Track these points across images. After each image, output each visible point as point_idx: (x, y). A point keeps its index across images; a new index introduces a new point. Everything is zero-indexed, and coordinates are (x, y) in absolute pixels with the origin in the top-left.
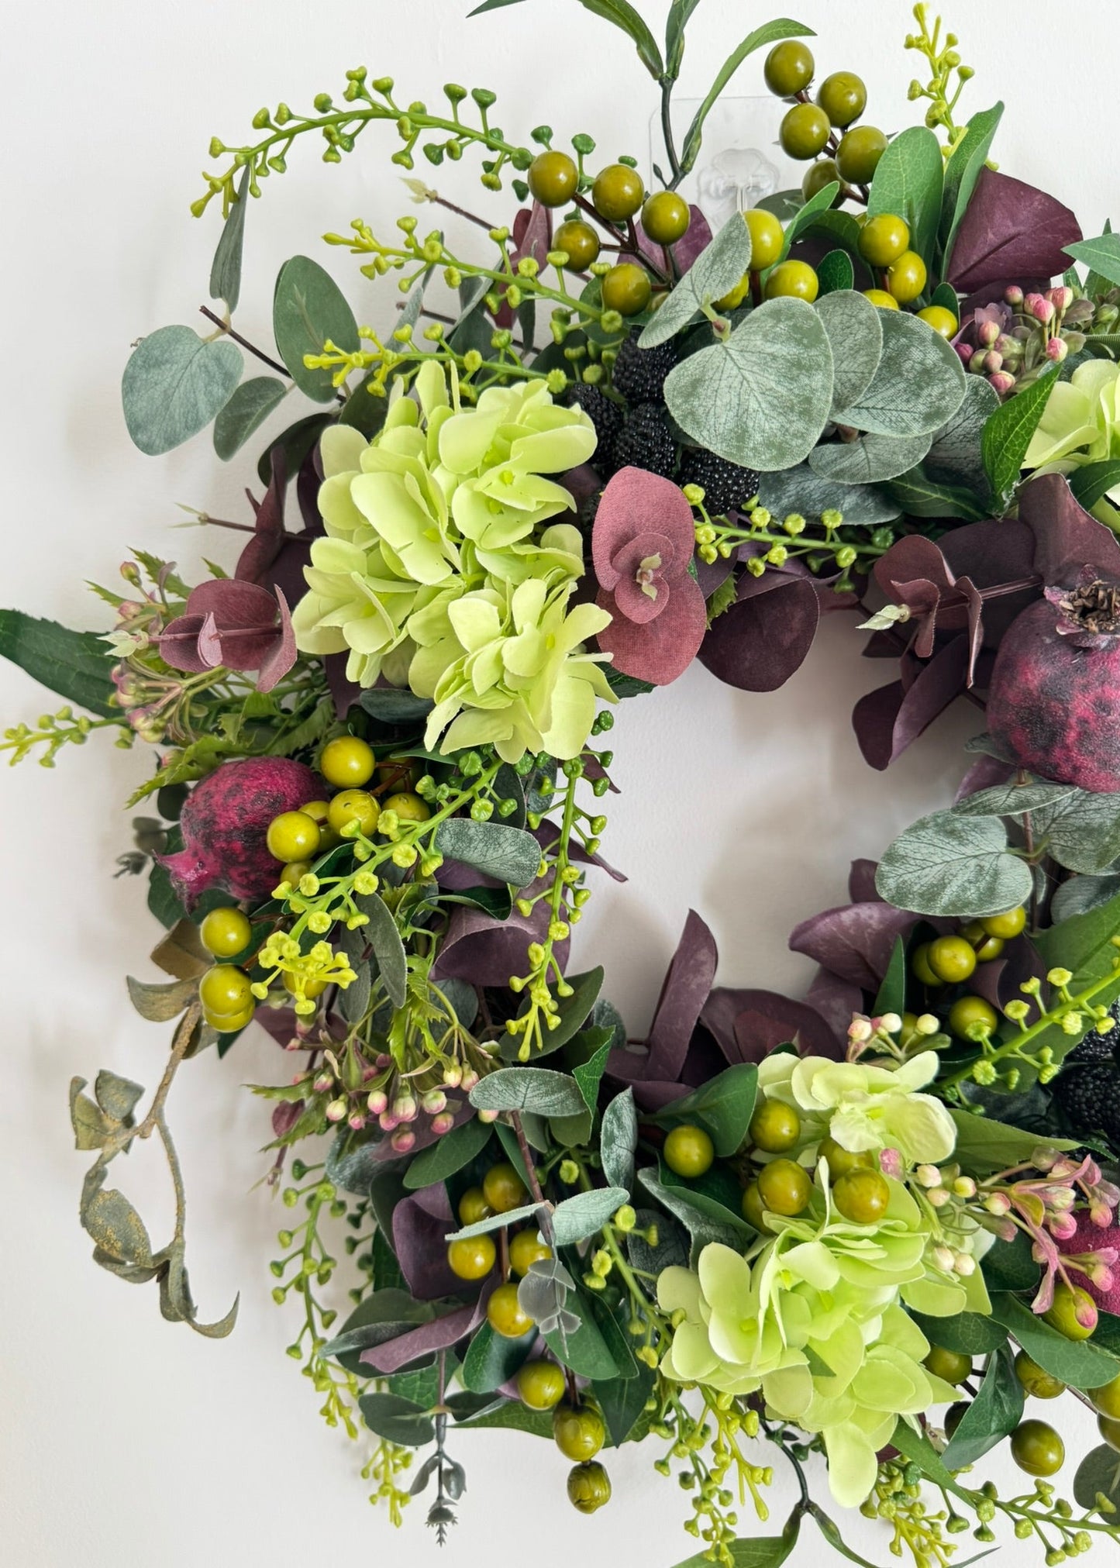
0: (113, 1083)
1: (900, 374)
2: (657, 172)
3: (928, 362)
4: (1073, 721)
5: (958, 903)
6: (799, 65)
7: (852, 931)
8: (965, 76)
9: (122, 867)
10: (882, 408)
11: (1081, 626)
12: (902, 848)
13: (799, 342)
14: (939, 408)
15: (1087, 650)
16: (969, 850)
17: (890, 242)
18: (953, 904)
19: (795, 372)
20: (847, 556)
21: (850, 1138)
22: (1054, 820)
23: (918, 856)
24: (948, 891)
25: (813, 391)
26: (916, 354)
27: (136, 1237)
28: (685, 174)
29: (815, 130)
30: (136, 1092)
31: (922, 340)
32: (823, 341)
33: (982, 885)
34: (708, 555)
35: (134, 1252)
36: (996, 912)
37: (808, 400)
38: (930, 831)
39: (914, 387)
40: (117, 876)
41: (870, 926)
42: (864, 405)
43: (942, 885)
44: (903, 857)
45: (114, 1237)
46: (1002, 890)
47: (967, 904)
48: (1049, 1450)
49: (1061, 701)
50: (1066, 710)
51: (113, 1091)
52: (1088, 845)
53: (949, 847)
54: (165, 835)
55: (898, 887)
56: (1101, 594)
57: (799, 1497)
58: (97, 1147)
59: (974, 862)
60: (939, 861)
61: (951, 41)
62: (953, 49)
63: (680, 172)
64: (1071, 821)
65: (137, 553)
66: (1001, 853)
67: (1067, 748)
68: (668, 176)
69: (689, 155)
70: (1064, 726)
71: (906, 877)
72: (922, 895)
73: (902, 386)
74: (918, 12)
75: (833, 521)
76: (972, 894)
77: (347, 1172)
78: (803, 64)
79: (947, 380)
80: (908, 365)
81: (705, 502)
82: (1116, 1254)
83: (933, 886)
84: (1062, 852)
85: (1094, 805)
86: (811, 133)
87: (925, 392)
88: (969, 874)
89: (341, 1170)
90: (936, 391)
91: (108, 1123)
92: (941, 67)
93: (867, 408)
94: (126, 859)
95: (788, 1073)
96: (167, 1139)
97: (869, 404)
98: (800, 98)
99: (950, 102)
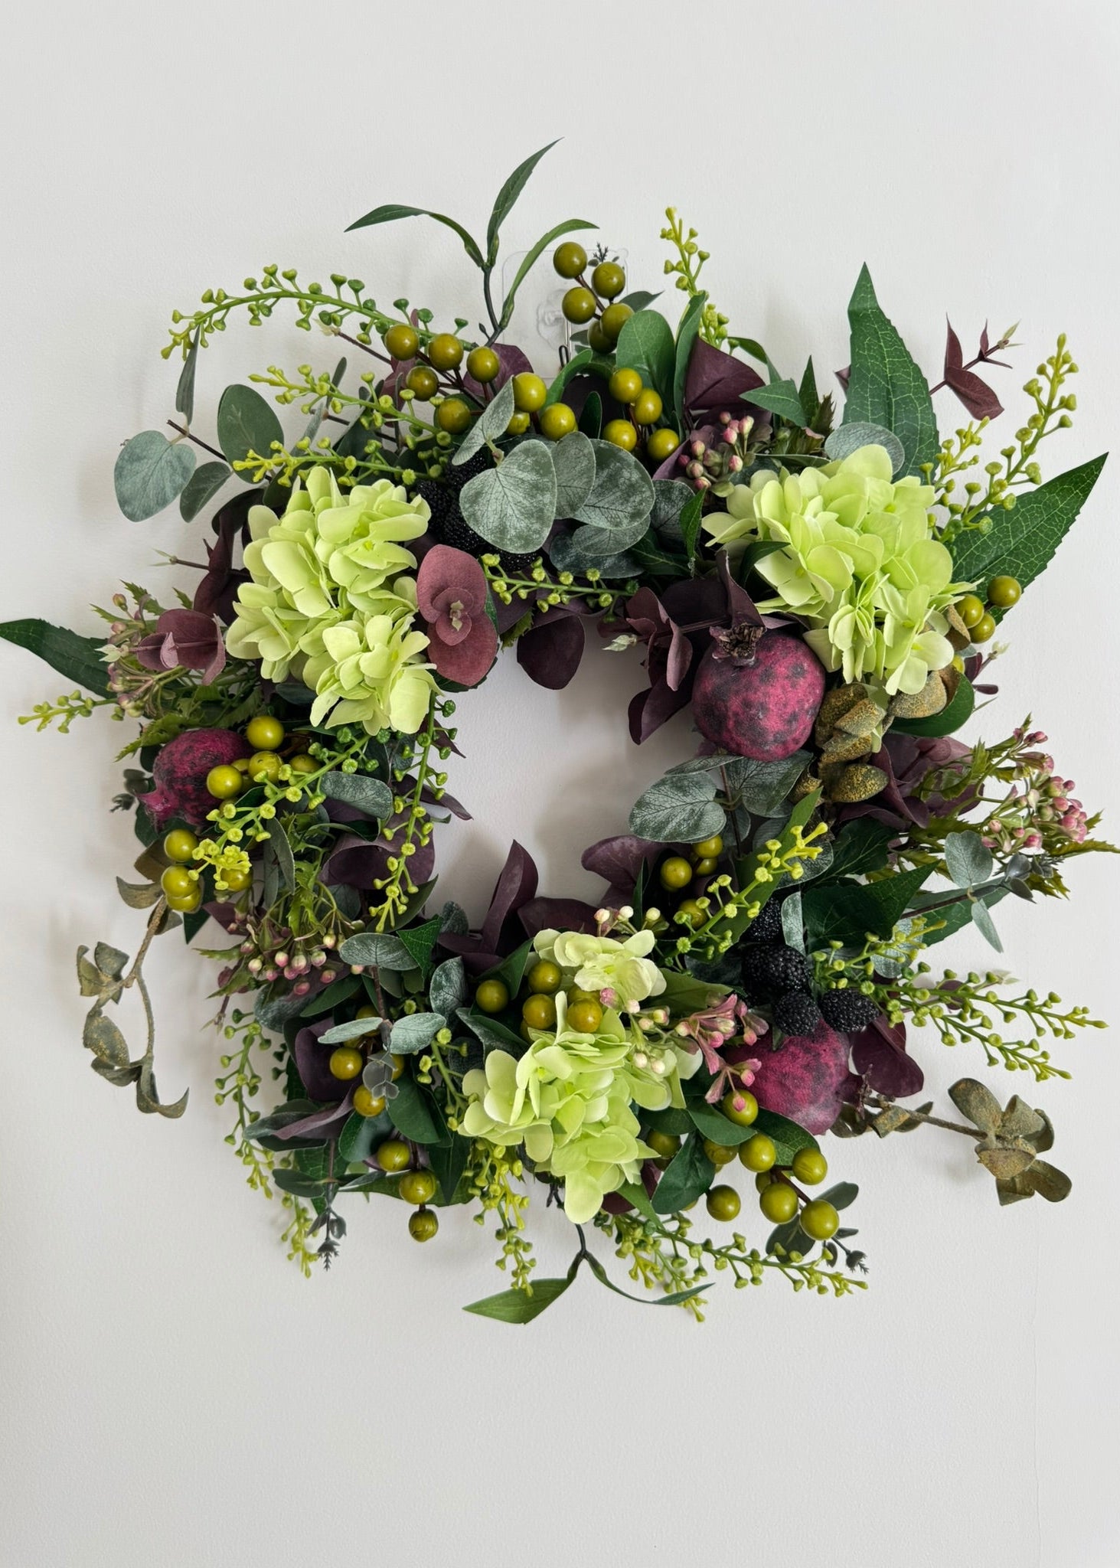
0: (107, 950)
1: (617, 486)
2: (482, 328)
3: (633, 479)
4: (730, 714)
5: (677, 833)
6: (575, 260)
7: (620, 855)
8: (703, 258)
9: (116, 804)
10: (607, 508)
11: (729, 653)
12: (650, 798)
13: (538, 472)
14: (640, 510)
15: (742, 668)
16: (689, 800)
17: (628, 388)
18: (671, 834)
19: (535, 492)
20: (606, 599)
21: (586, 982)
22: (745, 780)
23: (657, 803)
24: (670, 826)
25: (545, 505)
26: (626, 474)
27: (119, 1046)
28: (502, 329)
29: (585, 305)
30: (124, 958)
31: (629, 465)
32: (552, 472)
33: (691, 822)
34: (505, 599)
35: (117, 1057)
36: (699, 839)
37: (541, 510)
38: (667, 787)
39: (626, 495)
40: (113, 811)
41: (631, 852)
42: (597, 505)
43: (667, 822)
44: (648, 804)
45: (104, 1047)
46: (703, 825)
47: (680, 834)
48: (729, 1203)
49: (723, 701)
50: (726, 706)
51: (107, 956)
52: (762, 797)
53: (677, 797)
54: (147, 782)
55: (641, 824)
56: (746, 631)
57: (579, 1249)
58: (96, 994)
59: (690, 807)
60: (668, 806)
61: (692, 234)
62: (693, 240)
63: (499, 328)
64: (754, 780)
65: (126, 584)
66: (709, 801)
67: (728, 731)
68: (490, 331)
69: (506, 316)
70: (725, 717)
71: (647, 817)
72: (654, 829)
73: (619, 494)
74: (669, 214)
75: (594, 576)
76: (684, 828)
77: (269, 1016)
78: (578, 258)
79: (644, 492)
80: (622, 480)
81: (501, 563)
82: (760, 1064)
83: (662, 822)
84: (748, 801)
85: (769, 770)
86: (582, 307)
87: (632, 499)
88: (685, 815)
89: (266, 1014)
90: (638, 499)
91: (103, 978)
92: (686, 250)
94: (119, 799)
95: (552, 943)
96: (143, 988)
97: (601, 504)
98: (578, 280)
99: (693, 275)
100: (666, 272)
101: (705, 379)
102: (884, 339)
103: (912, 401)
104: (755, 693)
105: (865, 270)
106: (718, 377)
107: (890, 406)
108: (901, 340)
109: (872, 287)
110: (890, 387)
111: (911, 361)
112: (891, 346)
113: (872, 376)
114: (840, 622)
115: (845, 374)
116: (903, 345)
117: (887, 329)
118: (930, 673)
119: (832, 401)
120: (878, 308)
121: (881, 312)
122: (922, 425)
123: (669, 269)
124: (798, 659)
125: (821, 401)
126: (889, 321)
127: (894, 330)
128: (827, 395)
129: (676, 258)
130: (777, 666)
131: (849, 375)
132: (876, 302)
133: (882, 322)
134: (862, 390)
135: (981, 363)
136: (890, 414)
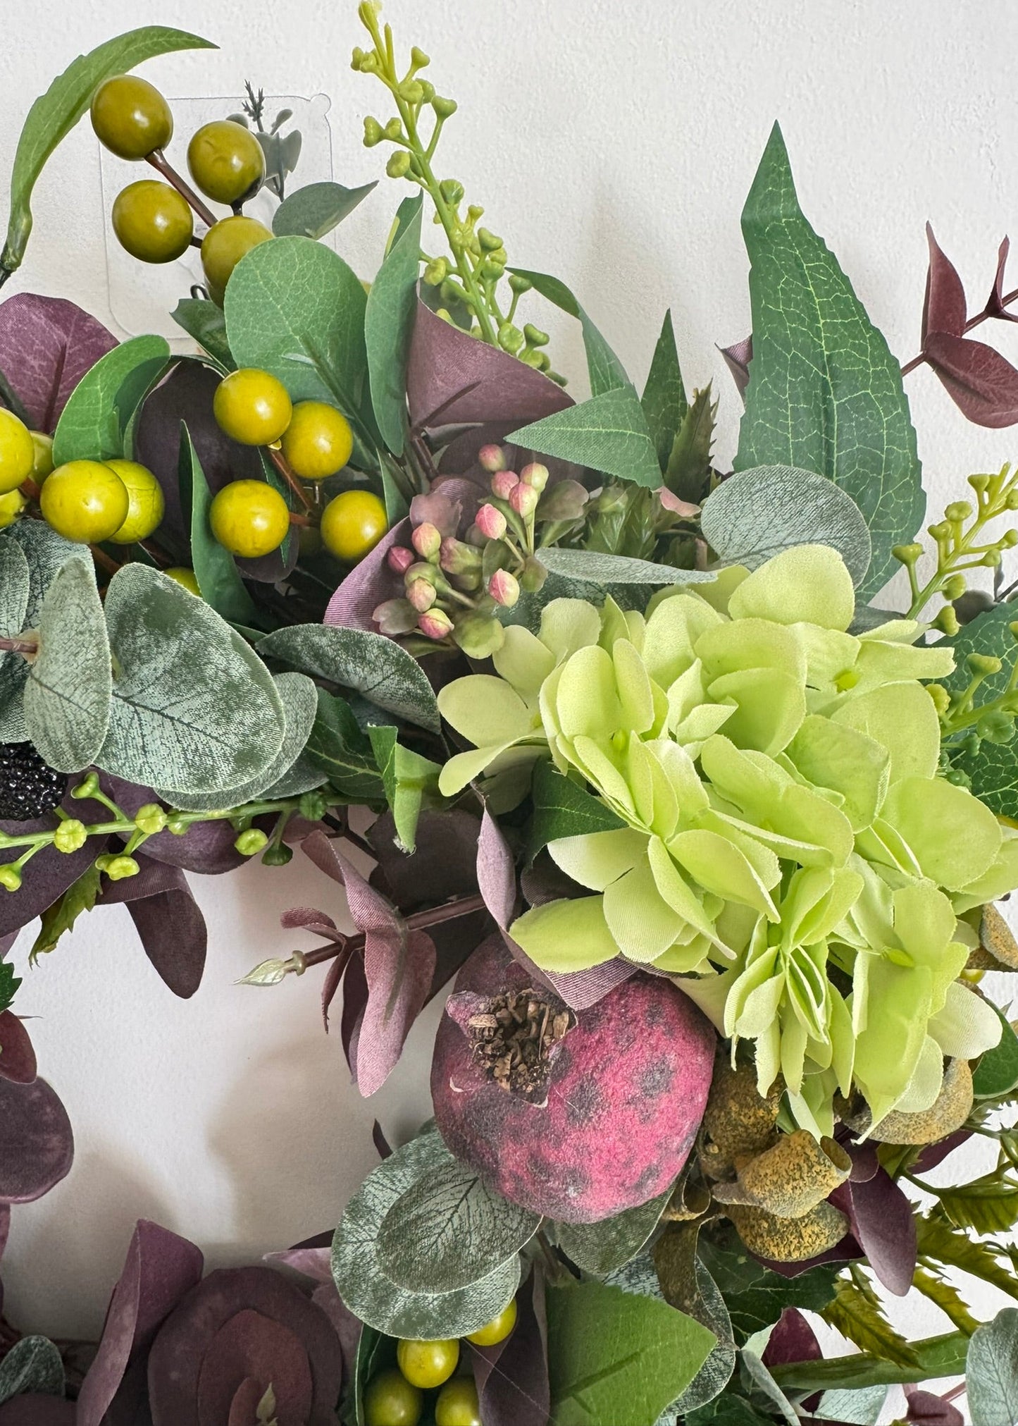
1: (202, 680)
3: (233, 672)
6: (138, 116)
8: (443, 113)
10: (188, 725)
14: (253, 747)
26: (217, 657)
29: (168, 219)
39: (222, 705)
49: (488, 1142)
50: (494, 1155)
56: (532, 1009)
61: (418, 61)
62: (420, 74)
73: (208, 698)
74: (365, 15)
78: (143, 114)
79: (261, 707)
80: (209, 670)
86: (161, 226)
87: (237, 716)
93: (172, 719)
97: (174, 712)
98: (154, 163)
99: (425, 147)
100: (368, 143)
101: (439, 383)
102: (812, 278)
103: (870, 404)
104: (558, 1145)
105: (776, 138)
106: (465, 380)
107: (829, 416)
108: (846, 279)
109: (788, 172)
110: (828, 378)
111: (867, 321)
112: (828, 294)
113: (795, 357)
114: (751, 997)
115: (740, 355)
116: (850, 290)
117: (819, 259)
118: (947, 1061)
119: (712, 400)
120: (800, 215)
121: (806, 223)
122: (890, 452)
123: (374, 136)
124: (654, 1048)
125: (691, 401)
126: (821, 241)
127: (832, 258)
128: (702, 388)
129: (386, 111)
130: (608, 1076)
131: (750, 355)
132: (796, 202)
133: (809, 242)
134: (775, 386)
135: (991, 321)
136: (829, 431)
